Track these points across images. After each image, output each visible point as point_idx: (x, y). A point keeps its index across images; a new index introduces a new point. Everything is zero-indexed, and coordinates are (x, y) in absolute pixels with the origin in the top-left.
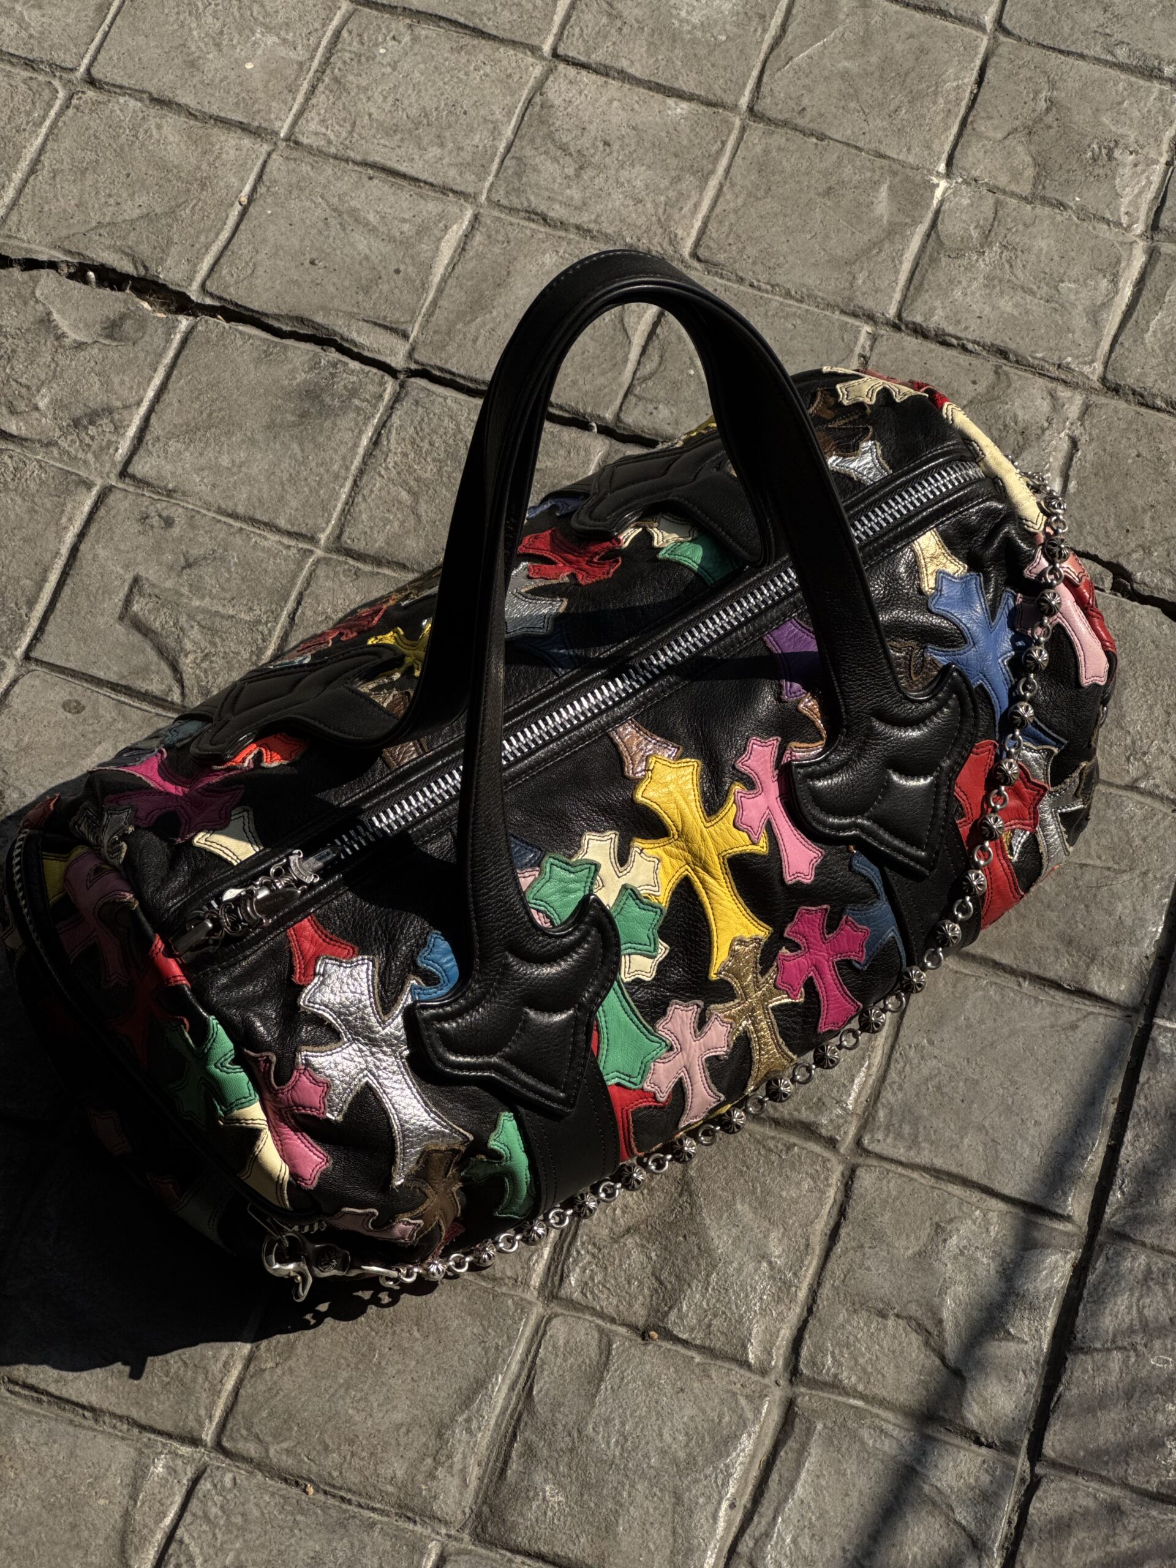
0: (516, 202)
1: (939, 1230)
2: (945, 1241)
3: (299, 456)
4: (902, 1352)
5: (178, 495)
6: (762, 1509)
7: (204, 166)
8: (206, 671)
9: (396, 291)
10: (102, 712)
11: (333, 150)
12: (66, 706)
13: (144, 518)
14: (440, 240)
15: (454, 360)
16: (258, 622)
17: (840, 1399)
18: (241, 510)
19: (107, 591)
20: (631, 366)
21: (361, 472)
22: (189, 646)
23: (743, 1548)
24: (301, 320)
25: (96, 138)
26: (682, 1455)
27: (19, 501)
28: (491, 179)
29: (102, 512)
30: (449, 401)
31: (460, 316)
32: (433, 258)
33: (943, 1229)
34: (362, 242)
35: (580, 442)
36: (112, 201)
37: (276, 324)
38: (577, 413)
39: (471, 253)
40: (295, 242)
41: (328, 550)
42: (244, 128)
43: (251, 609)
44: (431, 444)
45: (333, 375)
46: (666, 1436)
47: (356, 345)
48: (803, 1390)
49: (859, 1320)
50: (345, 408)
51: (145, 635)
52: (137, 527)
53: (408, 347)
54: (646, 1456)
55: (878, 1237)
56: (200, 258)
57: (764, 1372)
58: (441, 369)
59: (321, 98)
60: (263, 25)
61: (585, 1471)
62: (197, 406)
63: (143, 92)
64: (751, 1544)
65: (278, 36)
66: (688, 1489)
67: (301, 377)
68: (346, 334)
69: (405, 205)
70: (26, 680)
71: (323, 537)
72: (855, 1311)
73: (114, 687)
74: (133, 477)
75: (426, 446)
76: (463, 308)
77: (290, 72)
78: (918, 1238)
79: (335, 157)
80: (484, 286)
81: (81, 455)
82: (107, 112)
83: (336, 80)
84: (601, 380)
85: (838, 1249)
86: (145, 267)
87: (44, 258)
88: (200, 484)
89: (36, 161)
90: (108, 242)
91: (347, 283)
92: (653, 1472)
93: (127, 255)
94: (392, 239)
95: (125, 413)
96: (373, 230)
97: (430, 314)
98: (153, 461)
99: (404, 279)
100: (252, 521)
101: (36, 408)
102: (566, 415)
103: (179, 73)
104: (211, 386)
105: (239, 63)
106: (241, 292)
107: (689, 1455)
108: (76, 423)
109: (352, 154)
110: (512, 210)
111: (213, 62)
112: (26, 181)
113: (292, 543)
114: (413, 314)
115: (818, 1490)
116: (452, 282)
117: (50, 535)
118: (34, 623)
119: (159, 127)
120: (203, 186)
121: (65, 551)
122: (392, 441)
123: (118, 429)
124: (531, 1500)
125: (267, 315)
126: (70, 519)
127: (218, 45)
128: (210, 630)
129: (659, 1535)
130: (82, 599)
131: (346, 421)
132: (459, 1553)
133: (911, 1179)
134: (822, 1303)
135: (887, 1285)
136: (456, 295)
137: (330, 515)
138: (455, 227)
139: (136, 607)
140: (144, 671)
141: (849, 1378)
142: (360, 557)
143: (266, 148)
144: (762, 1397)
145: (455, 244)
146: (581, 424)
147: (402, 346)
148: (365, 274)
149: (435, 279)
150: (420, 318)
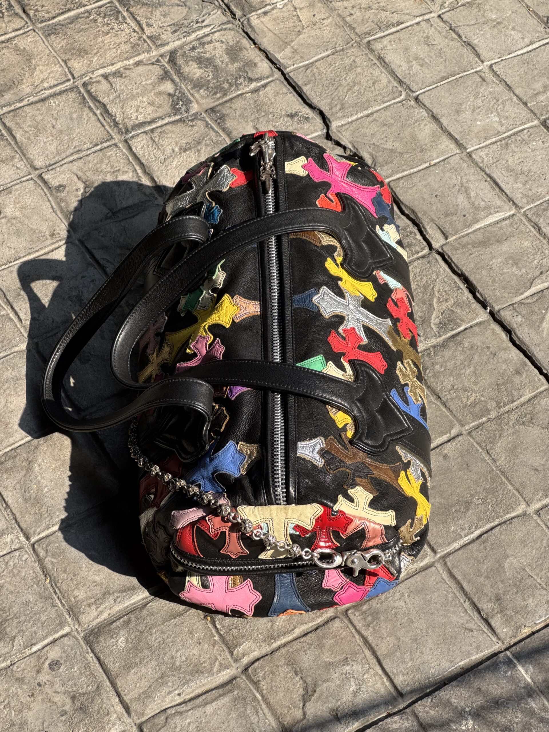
0: (534, 218)
1: (345, 661)
2: (344, 665)
4: (291, 692)
6: (188, 704)
7: (428, 145)
9: (457, 222)
11: (481, 165)
14: (491, 214)
15: (456, 256)
17: (254, 690)
20: (522, 297)
23: (169, 712)
24: (413, 212)
25: (400, 117)
26: (178, 664)
28: (532, 205)
30: (441, 269)
31: (474, 243)
32: (482, 219)
33: (347, 661)
34: (461, 199)
35: (477, 311)
36: (385, 139)
37: (404, 208)
38: (485, 300)
39: (499, 225)
40: (437, 186)
42: (456, 141)
44: (421, 279)
45: (407, 236)
46: (179, 654)
47: (426, 231)
48: (244, 677)
49: (287, 669)
53: (444, 242)
54: (165, 654)
55: (321, 646)
56: (397, 173)
57: (235, 661)
58: (449, 256)
59: (495, 146)
60: (498, 113)
61: (139, 642)
63: (431, 111)
64: (173, 712)
65: (500, 119)
66: (169, 677)
68: (425, 225)
69: (490, 196)
72: (287, 665)
75: (419, 278)
76: (477, 241)
77: (492, 133)
78: (335, 657)
79: (480, 168)
80: (493, 238)
82: (412, 111)
83: (507, 144)
84: (506, 295)
85: (302, 640)
86: (375, 165)
87: (343, 143)
89: (372, 114)
90: (370, 150)
91: (442, 209)
92: (162, 661)
93: (373, 158)
94: (473, 204)
96: (469, 197)
97: (463, 236)
99: (464, 220)
102: (481, 299)
103: (450, 112)
105: (476, 120)
107: (180, 665)
109: (487, 170)
110: (530, 220)
111: (467, 115)
112: (362, 117)
114: (456, 233)
115: (215, 712)
116: (482, 231)
119: (425, 125)
120: (421, 151)
124: (112, 637)
125: (403, 203)
127: (474, 111)
129: (144, 684)
132: (74, 637)
133: (354, 636)
134: (278, 653)
135: (307, 664)
136: (480, 236)
138: (501, 214)
141: (264, 685)
143: (458, 151)
144: (227, 667)
145: (497, 219)
146: (484, 305)
147: (442, 241)
148: (452, 210)
149: (477, 226)
150: (458, 236)
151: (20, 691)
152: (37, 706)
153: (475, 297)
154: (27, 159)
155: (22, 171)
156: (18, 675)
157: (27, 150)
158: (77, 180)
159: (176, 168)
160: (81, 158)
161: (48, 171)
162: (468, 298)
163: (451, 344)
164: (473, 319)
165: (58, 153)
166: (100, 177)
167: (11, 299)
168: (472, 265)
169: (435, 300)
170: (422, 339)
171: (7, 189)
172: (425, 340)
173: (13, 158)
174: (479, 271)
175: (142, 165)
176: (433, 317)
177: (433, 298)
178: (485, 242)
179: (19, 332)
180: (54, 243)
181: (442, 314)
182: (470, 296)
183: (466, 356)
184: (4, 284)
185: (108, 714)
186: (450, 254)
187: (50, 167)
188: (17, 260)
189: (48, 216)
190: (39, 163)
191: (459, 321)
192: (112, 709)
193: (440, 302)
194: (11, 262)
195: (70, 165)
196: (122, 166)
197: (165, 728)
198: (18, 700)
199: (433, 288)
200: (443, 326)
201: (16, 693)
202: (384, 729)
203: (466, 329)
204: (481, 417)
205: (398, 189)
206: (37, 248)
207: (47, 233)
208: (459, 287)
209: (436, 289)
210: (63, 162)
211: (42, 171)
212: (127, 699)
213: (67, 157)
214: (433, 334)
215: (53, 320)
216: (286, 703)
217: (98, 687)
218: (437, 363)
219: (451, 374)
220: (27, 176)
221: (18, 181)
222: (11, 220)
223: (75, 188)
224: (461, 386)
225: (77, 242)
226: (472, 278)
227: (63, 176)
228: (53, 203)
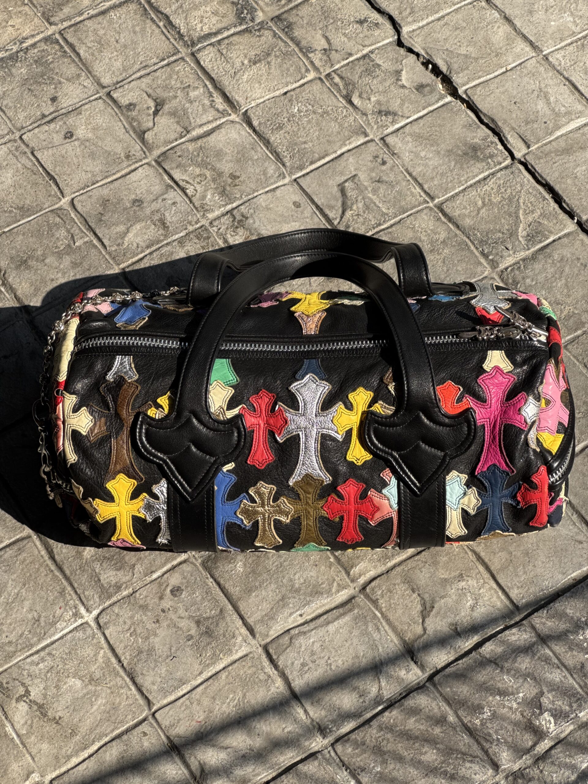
1: (461, 577)
2: (459, 581)
3: (451, 168)
4: (410, 609)
5: (396, 156)
6: (311, 624)
7: (504, 49)
8: (353, 220)
9: (539, 130)
10: (305, 212)
11: (559, 68)
12: (295, 203)
13: (377, 157)
14: (572, 120)
15: (540, 166)
16: (387, 214)
17: (373, 609)
18: (414, 174)
19: (342, 173)
21: (471, 186)
22: (355, 207)
23: (292, 632)
24: (493, 120)
25: (472, 19)
26: (297, 586)
27: (337, 127)
29: (363, 147)
30: (525, 180)
31: (556, 151)
32: (563, 125)
33: (462, 577)
34: (541, 105)
35: (564, 222)
36: (458, 44)
37: (483, 117)
38: (572, 210)
39: (581, 131)
40: (515, 92)
41: (435, 206)
42: (531, 44)
43: (389, 209)
44: (505, 191)
45: (489, 146)
46: (297, 577)
47: (507, 140)
48: (362, 596)
49: (404, 587)
50: (482, 160)
51: (343, 195)
52: (371, 159)
53: (527, 152)
54: (283, 577)
55: (435, 563)
56: (473, 79)
57: (353, 581)
58: (532, 166)
59: (571, 48)
60: (572, 13)
61: (257, 567)
62: (428, 130)
63: (504, 12)
64: (297, 632)
65: (574, 19)
66: (289, 598)
67: (476, 140)
68: (506, 134)
69: (570, 101)
70: (288, 187)
71: (437, 201)
72: (404, 583)
73: (317, 207)
74: (384, 141)
75: (503, 190)
76: (560, 149)
77: (566, 33)
78: (450, 574)
79: (558, 71)
80: (576, 145)
81: (373, 124)
82: (484, 13)
83: (583, 45)
85: (416, 558)
86: (450, 72)
87: (416, 50)
88: (406, 157)
89: (443, 17)
90: (444, 57)
91: (522, 117)
92: (281, 584)
93: (448, 65)
94: (553, 110)
95: (400, 118)
96: (548, 103)
97: (545, 145)
98: (396, 140)
99: (546, 127)
100: (415, 180)
101: (369, 99)
102: (568, 209)
103: (523, 12)
104: (440, 126)
105: (549, 20)
106: (479, 99)
107: (299, 587)
108: (380, 112)
109: (565, 73)
111: (540, 15)
112: (433, 21)
113: (424, 196)
114: (538, 142)
115: (337, 631)
116: (564, 138)
117: (338, 144)
118: (308, 170)
119: (499, 27)
120: (497, 55)
121: (339, 153)
122: (492, 181)
123: (393, 122)
124: (230, 563)
125: (481, 112)
126: (350, 143)
127: (547, 10)
128: (367, 207)
129: (266, 607)
130: (330, 171)
131: (479, 165)
132: (192, 563)
133: (466, 553)
134: (394, 572)
135: (423, 581)
136: (562, 144)
137: (446, 194)
138: (582, 119)
139: (347, 184)
140: (331, 207)
141: (382, 603)
142: (445, 214)
143: (534, 54)
144: (345, 588)
145: (578, 125)
146: (571, 215)
147: (524, 150)
148: (532, 117)
149: (558, 133)
150: (540, 144)
151: (144, 618)
152: (162, 632)
153: (561, 207)
154: (93, 77)
155: (90, 90)
156: (141, 602)
157: (92, 67)
158: (147, 98)
159: (247, 82)
160: (149, 74)
161: (116, 88)
162: (554, 209)
163: (541, 257)
164: (562, 230)
165: (125, 70)
166: (171, 94)
167: (93, 225)
168: (556, 174)
169: (521, 212)
170: (511, 252)
171: (76, 109)
172: (514, 253)
173: (79, 76)
174: (564, 180)
175: (212, 79)
176: (520, 230)
177: (519, 210)
178: (568, 150)
179: (104, 259)
180: (130, 165)
181: (529, 226)
182: (556, 206)
183: (556, 268)
184: (84, 209)
185: (234, 637)
186: (533, 163)
187: (118, 85)
188: (94, 184)
189: (121, 137)
190: (106, 80)
191: (547, 233)
192: (237, 632)
193: (526, 214)
194: (88, 187)
195: (138, 81)
196: (192, 81)
197: (290, 648)
198: (144, 627)
199: (518, 200)
200: (531, 238)
201: (141, 620)
202: (503, 641)
203: (554, 241)
204: (576, 330)
205: (476, 97)
206: (114, 171)
207: (122, 155)
208: (544, 197)
209: (521, 201)
210: (130, 79)
211: (109, 89)
212: (250, 621)
213: (134, 74)
214: (522, 247)
215: (138, 244)
216: (405, 619)
217: (221, 611)
218: (528, 277)
219: (543, 287)
220: (95, 94)
221: (87, 100)
222: (84, 142)
223: (145, 106)
224: (553, 299)
225: (153, 163)
226: (557, 188)
227: (132, 94)
228: (125, 123)
